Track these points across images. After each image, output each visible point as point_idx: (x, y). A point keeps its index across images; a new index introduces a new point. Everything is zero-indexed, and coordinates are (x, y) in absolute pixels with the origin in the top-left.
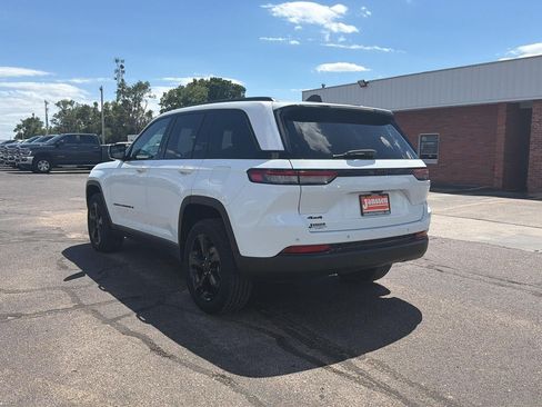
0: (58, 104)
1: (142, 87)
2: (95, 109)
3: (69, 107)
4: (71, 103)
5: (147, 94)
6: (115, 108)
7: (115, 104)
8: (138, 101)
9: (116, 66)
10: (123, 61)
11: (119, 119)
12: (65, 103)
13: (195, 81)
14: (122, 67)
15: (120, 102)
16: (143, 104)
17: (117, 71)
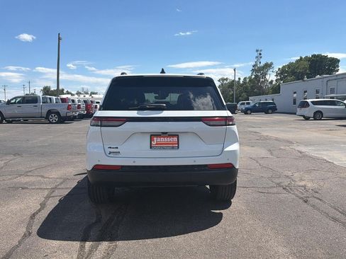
0: (219, 81)
1: (268, 66)
2: (239, 82)
3: (225, 82)
4: (227, 79)
5: (271, 70)
6: (250, 81)
7: (250, 78)
8: (264, 75)
9: (256, 54)
10: (261, 51)
11: (252, 87)
12: (223, 79)
13: (301, 58)
14: (260, 54)
15: (253, 77)
16: (267, 77)
17: (257, 57)
